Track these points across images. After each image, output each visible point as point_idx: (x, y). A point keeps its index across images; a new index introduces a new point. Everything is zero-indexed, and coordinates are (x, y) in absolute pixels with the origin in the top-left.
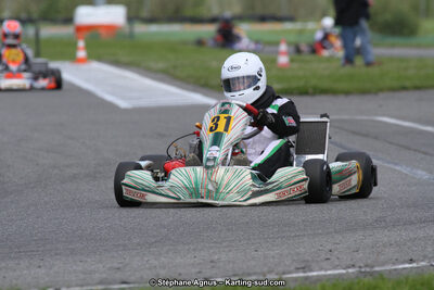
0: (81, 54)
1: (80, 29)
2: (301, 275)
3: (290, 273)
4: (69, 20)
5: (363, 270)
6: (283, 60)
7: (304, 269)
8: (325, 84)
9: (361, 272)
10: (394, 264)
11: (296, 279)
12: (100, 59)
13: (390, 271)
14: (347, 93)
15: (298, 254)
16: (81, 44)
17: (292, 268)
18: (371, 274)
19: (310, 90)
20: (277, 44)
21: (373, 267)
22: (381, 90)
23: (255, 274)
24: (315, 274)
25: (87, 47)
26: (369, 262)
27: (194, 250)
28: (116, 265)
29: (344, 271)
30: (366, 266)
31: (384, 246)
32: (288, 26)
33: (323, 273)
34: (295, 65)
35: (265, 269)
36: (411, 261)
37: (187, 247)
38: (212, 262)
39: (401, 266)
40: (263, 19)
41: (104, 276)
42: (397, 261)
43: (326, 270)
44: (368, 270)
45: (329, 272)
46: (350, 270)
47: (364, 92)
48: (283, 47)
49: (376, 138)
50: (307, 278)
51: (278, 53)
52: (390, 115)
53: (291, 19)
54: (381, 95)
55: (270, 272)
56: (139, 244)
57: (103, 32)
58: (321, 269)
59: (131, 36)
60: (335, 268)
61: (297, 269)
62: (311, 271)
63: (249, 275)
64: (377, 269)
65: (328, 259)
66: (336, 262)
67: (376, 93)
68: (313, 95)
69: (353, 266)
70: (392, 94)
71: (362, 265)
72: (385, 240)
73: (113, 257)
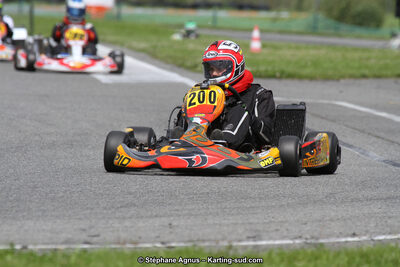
2: (251, 243)
3: (240, 241)
5: (309, 241)
7: (254, 238)
8: (290, 69)
9: (307, 243)
10: (338, 237)
11: (245, 247)
13: (333, 244)
14: (312, 78)
15: (251, 224)
17: (244, 237)
18: (315, 245)
19: (278, 74)
20: (251, 30)
21: (317, 239)
22: (343, 77)
23: (209, 240)
24: (264, 243)
26: (316, 234)
27: (156, 216)
28: (82, 226)
29: (291, 242)
30: (312, 238)
31: (332, 220)
32: (263, 14)
33: (271, 242)
34: (265, 51)
35: (220, 237)
36: (354, 235)
39: (343, 240)
40: (241, 7)
41: (70, 236)
42: (341, 235)
43: (275, 239)
44: (313, 241)
45: (278, 242)
46: (297, 241)
47: (326, 78)
48: (256, 34)
49: (333, 121)
50: (255, 247)
51: (251, 39)
53: (267, 8)
54: (342, 81)
55: (223, 240)
56: (105, 208)
57: (93, 12)
58: (271, 238)
59: (118, 17)
60: (283, 238)
61: (249, 238)
62: (261, 239)
63: (204, 241)
64: (321, 240)
65: (277, 230)
66: (285, 233)
67: (338, 80)
68: (280, 78)
69: (300, 237)
70: (352, 81)
71: (308, 237)
72: (333, 214)
73: (80, 219)
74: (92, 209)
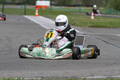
0: (37, 14)
1: (37, 7)
4: (35, 4)
6: (92, 18)
7: (92, 76)
9: (108, 77)
10: (117, 75)
11: (89, 79)
12: (42, 15)
13: (116, 77)
14: (109, 28)
15: (91, 72)
16: (37, 11)
17: (89, 75)
18: (110, 78)
19: (99, 26)
21: (111, 76)
27: (62, 69)
28: (40, 72)
29: (103, 77)
31: (115, 70)
34: (95, 19)
35: (81, 75)
38: (67, 73)
39: (119, 76)
41: (37, 75)
45: (99, 77)
46: (105, 77)
47: (114, 27)
48: (93, 14)
49: (116, 40)
50: (92, 78)
54: (119, 28)
55: (83, 76)
56: (47, 67)
58: (97, 76)
59: (51, 9)
60: (101, 76)
62: (94, 76)
64: (112, 77)
66: (101, 74)
67: (117, 28)
68: (100, 27)
71: (108, 75)
72: (116, 68)
73: (40, 70)
74: (43, 67)
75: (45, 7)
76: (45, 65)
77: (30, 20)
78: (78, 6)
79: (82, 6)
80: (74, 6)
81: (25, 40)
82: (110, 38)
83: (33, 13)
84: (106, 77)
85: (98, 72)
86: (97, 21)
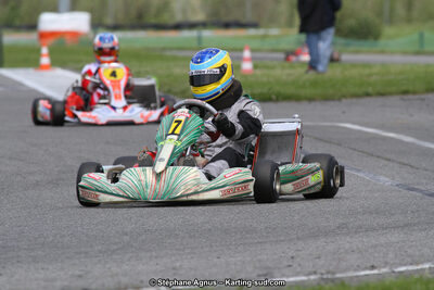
0: (45, 61)
1: (44, 36)
4: (33, 27)
5: (325, 276)
6: (247, 66)
7: (265, 276)
8: (290, 90)
9: (323, 279)
10: (355, 270)
12: (63, 65)
13: (351, 278)
14: (311, 99)
15: (260, 261)
16: (45, 50)
17: (254, 275)
18: (333, 280)
19: (274, 97)
20: (241, 50)
21: (334, 273)
22: (345, 96)
25: (51, 54)
26: (331, 268)
27: (156, 257)
28: (78, 273)
29: (305, 278)
30: (328, 272)
31: (346, 252)
32: (252, 32)
34: (258, 72)
36: (373, 267)
37: (149, 254)
38: (174, 269)
39: (363, 273)
40: (227, 26)
41: (66, 283)
42: (359, 268)
43: (288, 277)
44: (330, 276)
45: (291, 279)
46: (312, 277)
47: (326, 98)
48: (247, 54)
49: (339, 145)
51: (241, 59)
52: (352, 122)
53: (255, 25)
54: (344, 100)
56: (100, 252)
57: (67, 38)
58: (283, 276)
60: (297, 274)
61: (259, 277)
62: (273, 277)
64: (338, 275)
65: (290, 266)
66: (299, 269)
67: (339, 100)
68: (276, 101)
69: (315, 273)
70: (354, 100)
71: (323, 271)
72: (347, 246)
73: (75, 264)
74: (86, 253)
75: (74, 34)
76: (91, 246)
77: (21, 84)
78: (192, 26)
79: (204, 25)
80: (178, 27)
81: (10, 158)
82: (316, 138)
83: (29, 59)
84: (314, 280)
85: (285, 263)
86: (265, 79)
